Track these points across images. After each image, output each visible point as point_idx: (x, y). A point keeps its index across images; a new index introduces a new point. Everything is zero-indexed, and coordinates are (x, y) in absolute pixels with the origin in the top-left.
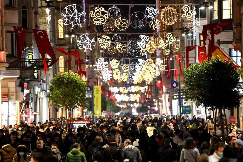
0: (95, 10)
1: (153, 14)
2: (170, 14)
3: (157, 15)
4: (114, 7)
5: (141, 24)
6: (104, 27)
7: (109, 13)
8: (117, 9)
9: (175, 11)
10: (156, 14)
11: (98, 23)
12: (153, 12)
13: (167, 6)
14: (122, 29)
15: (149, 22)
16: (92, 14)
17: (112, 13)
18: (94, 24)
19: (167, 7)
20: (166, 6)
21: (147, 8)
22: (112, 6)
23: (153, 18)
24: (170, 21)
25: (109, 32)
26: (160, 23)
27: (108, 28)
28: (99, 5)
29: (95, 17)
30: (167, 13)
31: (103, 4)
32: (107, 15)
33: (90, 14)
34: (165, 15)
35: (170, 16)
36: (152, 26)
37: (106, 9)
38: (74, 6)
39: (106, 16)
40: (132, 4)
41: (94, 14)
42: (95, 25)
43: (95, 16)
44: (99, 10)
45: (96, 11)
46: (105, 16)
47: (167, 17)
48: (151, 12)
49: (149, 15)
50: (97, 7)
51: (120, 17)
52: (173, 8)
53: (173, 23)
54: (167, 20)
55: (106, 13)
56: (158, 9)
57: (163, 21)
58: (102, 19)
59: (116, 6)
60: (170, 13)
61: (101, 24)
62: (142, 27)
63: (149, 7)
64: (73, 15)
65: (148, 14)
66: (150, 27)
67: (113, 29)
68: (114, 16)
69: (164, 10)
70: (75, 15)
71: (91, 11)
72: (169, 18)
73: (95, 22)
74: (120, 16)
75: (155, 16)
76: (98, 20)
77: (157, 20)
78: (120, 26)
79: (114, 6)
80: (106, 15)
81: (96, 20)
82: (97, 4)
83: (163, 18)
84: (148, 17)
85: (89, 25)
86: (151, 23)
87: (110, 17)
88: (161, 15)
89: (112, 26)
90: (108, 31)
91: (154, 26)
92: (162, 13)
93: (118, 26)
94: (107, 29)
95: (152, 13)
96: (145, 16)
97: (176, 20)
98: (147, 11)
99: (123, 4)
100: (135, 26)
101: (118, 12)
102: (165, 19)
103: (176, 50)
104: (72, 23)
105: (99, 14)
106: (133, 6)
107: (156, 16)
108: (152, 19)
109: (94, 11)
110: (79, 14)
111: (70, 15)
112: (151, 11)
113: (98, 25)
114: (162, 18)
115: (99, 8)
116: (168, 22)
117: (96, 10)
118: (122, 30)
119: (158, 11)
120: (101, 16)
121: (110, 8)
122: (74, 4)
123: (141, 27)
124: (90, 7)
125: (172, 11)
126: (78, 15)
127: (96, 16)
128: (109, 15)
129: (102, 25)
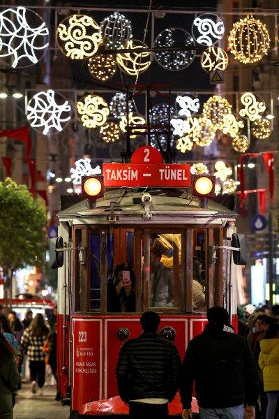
0: (70, 22)
1: (210, 35)
2: (252, 36)
3: (220, 38)
4: (116, 17)
5: (181, 59)
6: (91, 65)
7: (103, 29)
8: (123, 22)
9: (264, 29)
10: (217, 35)
11: (76, 55)
12: (210, 31)
13: (245, 16)
14: (135, 70)
15: (201, 53)
16: (62, 31)
17: (111, 31)
18: (68, 55)
19: (246, 20)
20: (243, 17)
21: (197, 19)
22: (113, 13)
23: (210, 43)
24: (252, 52)
25: (102, 76)
26: (226, 58)
27: (100, 66)
28: (79, 9)
29: (69, 40)
30: (245, 34)
31: (89, 9)
32: (99, 34)
33: (59, 33)
34: (241, 38)
35: (252, 39)
36: (208, 63)
37: (98, 21)
38: (21, 12)
39: (98, 37)
40: (161, 9)
41: (67, 31)
42: (69, 58)
43: (69, 37)
44: (81, 23)
45: (72, 25)
46: (93, 38)
47: (245, 42)
48: (205, 29)
49: (201, 37)
50: (75, 16)
51: (131, 42)
52: (258, 21)
53: (259, 57)
54: (245, 51)
55: (97, 31)
56: (222, 23)
57: (234, 52)
58: (87, 45)
59: (121, 13)
60: (252, 32)
61: (84, 56)
62: (184, 66)
63: (202, 18)
64: (18, 34)
65: (198, 35)
66: (203, 66)
67: (112, 68)
68: (116, 38)
69: (237, 25)
70: (22, 33)
71: (61, 25)
72: (248, 46)
73: (69, 51)
74: (131, 39)
75: (214, 40)
76: (77, 46)
77: (219, 50)
78: (129, 62)
79: (116, 14)
80: (96, 34)
81: (72, 46)
82: (75, 9)
83: (235, 46)
84: (199, 41)
85: (55, 57)
86: (205, 57)
87: (105, 41)
88: (231, 39)
89: (110, 62)
90: (101, 73)
91: (211, 65)
92: (233, 32)
93: (124, 61)
94: (99, 69)
95: (208, 33)
96: (192, 40)
97: (265, 51)
98: (196, 28)
99: (138, 9)
100: (166, 64)
101: (126, 28)
102: (238, 49)
103: (265, 134)
104: (15, 52)
105: (80, 34)
106: (162, 15)
107: (216, 39)
108: (208, 47)
109: (67, 25)
110: (33, 30)
111: (11, 34)
112: (206, 27)
113: (77, 58)
114: (231, 45)
115: (80, 17)
116: (247, 56)
117: (73, 22)
118: (134, 72)
119: (223, 28)
120: (84, 36)
121: (106, 17)
122: (19, 8)
123: (181, 67)
124: (58, 14)
125: (256, 27)
126: (29, 33)
127: (72, 36)
128: (103, 34)
129: (86, 59)
